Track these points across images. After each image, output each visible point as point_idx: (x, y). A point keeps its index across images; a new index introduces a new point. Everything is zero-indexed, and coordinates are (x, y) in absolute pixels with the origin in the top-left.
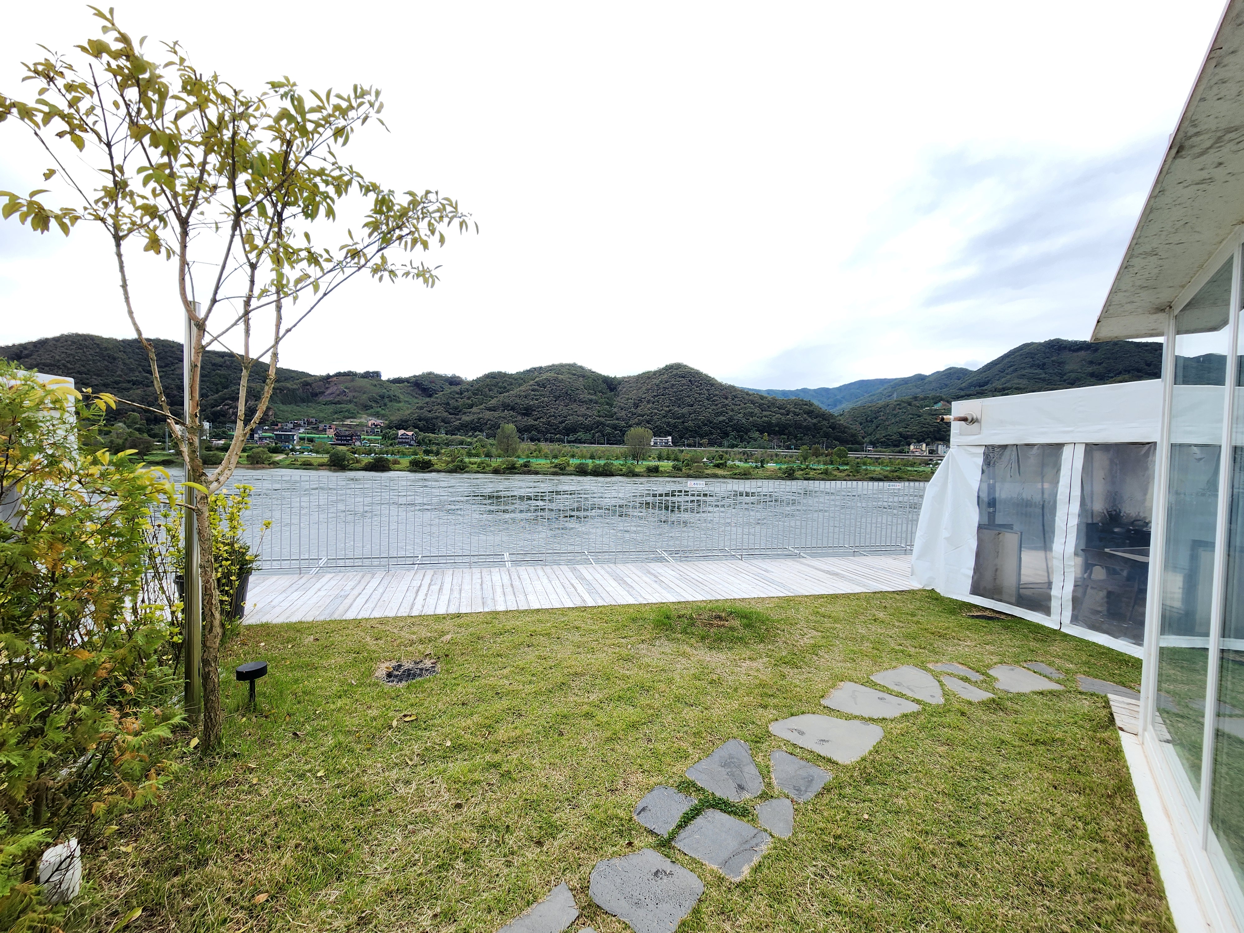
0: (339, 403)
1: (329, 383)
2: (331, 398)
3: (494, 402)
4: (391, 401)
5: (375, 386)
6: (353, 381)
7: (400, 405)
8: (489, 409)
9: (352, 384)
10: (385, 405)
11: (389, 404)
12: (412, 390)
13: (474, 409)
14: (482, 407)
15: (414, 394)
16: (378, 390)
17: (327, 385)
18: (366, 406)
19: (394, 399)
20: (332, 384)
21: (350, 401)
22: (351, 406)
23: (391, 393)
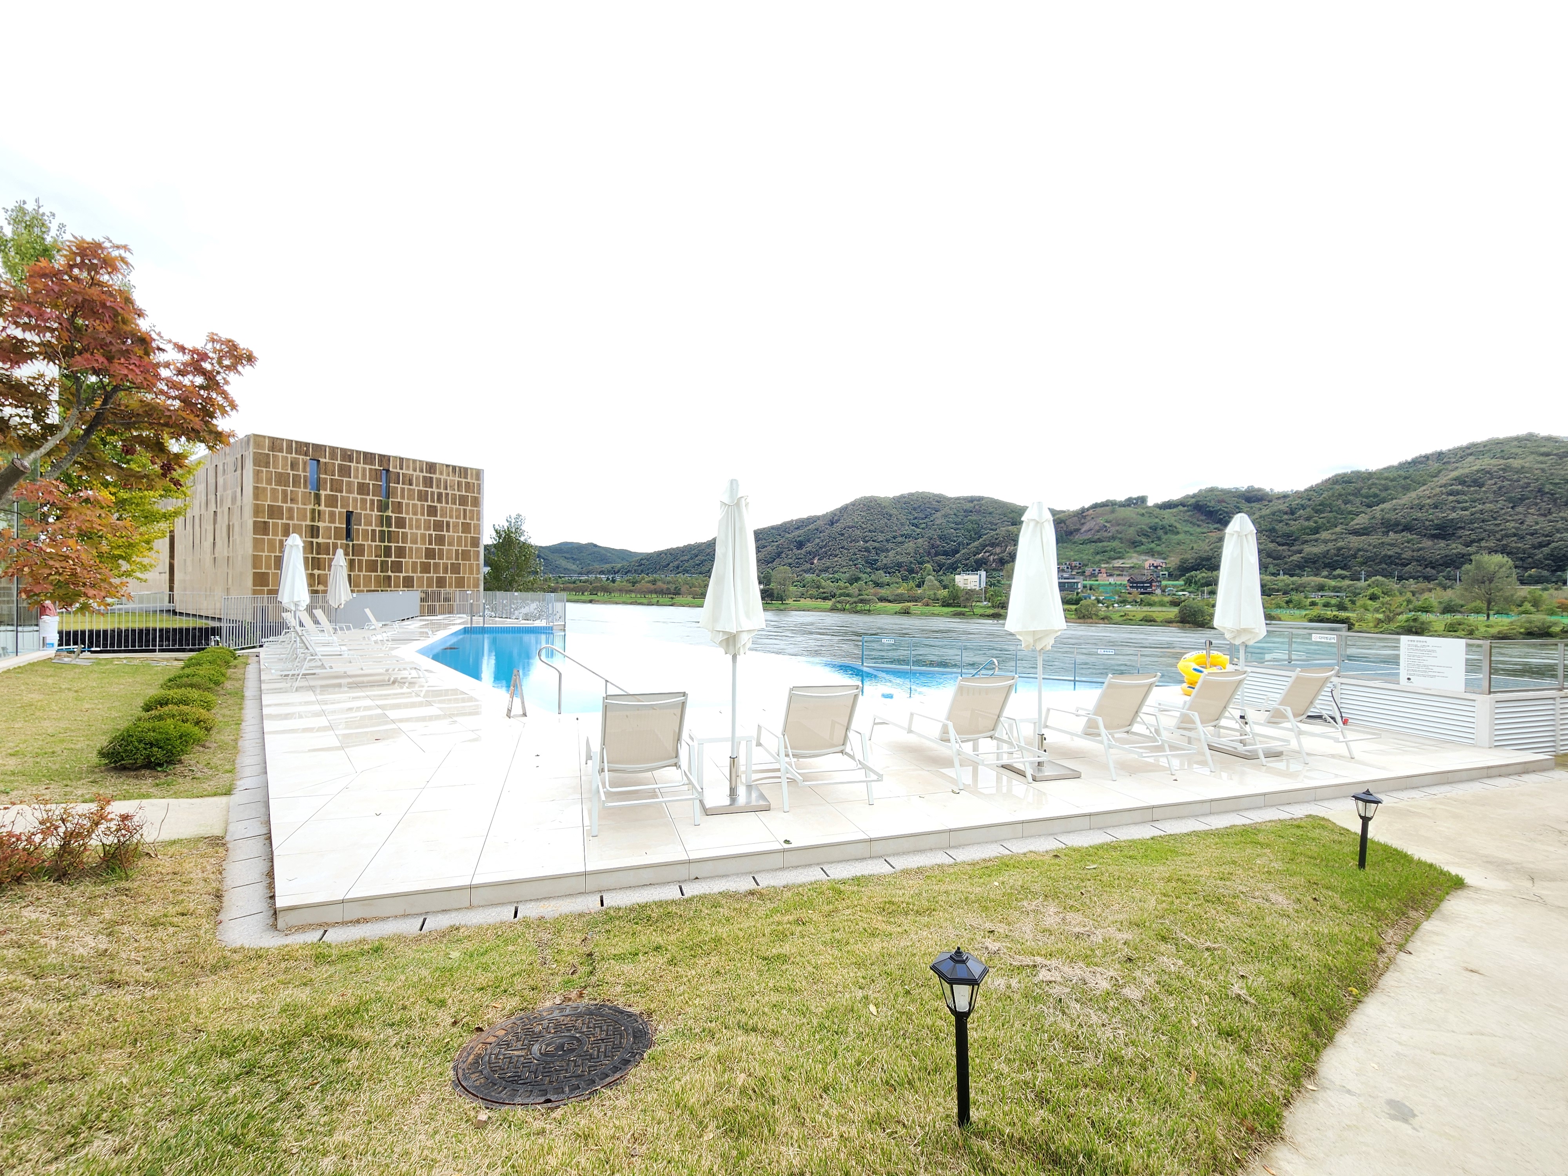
0: (1100, 540)
1: (1084, 517)
2: (1089, 536)
3: (1361, 520)
4: (1166, 533)
5: (1143, 515)
6: (1113, 512)
7: (1181, 537)
8: (1356, 533)
9: (1113, 515)
10: (1159, 539)
11: (1164, 537)
12: (1190, 516)
13: (1324, 535)
14: (1338, 529)
15: (1195, 520)
16: (1147, 520)
17: (1083, 521)
18: (1133, 543)
19: (1171, 530)
20: (1089, 518)
21: (1113, 538)
22: (1115, 544)
23: (1165, 522)
